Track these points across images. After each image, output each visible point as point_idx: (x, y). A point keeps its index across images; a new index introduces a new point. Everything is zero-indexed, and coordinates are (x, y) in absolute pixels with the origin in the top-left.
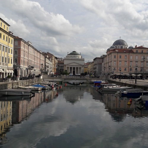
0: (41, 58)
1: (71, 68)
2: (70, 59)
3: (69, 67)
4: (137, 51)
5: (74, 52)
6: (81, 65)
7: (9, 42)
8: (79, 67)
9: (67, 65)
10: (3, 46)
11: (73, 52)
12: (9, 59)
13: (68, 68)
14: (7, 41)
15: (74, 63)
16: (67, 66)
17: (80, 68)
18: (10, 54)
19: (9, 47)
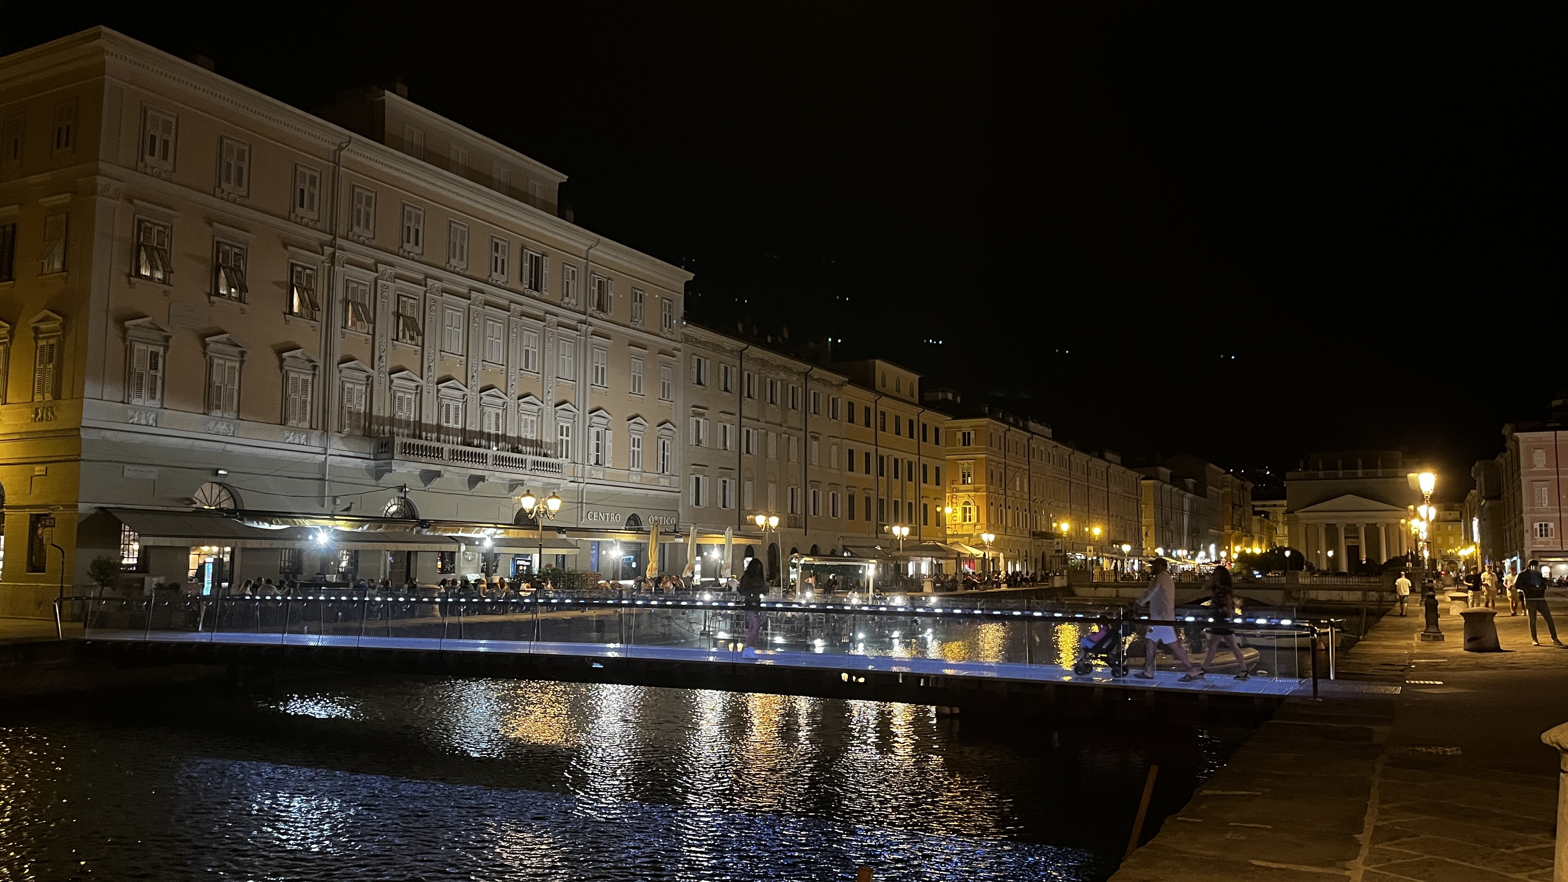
1: (1331, 528)
2: (1321, 476)
3: (1322, 522)
8: (1381, 523)
13: (1310, 528)
14: (911, 437)
17: (1394, 527)
18: (930, 486)
19: (923, 460)
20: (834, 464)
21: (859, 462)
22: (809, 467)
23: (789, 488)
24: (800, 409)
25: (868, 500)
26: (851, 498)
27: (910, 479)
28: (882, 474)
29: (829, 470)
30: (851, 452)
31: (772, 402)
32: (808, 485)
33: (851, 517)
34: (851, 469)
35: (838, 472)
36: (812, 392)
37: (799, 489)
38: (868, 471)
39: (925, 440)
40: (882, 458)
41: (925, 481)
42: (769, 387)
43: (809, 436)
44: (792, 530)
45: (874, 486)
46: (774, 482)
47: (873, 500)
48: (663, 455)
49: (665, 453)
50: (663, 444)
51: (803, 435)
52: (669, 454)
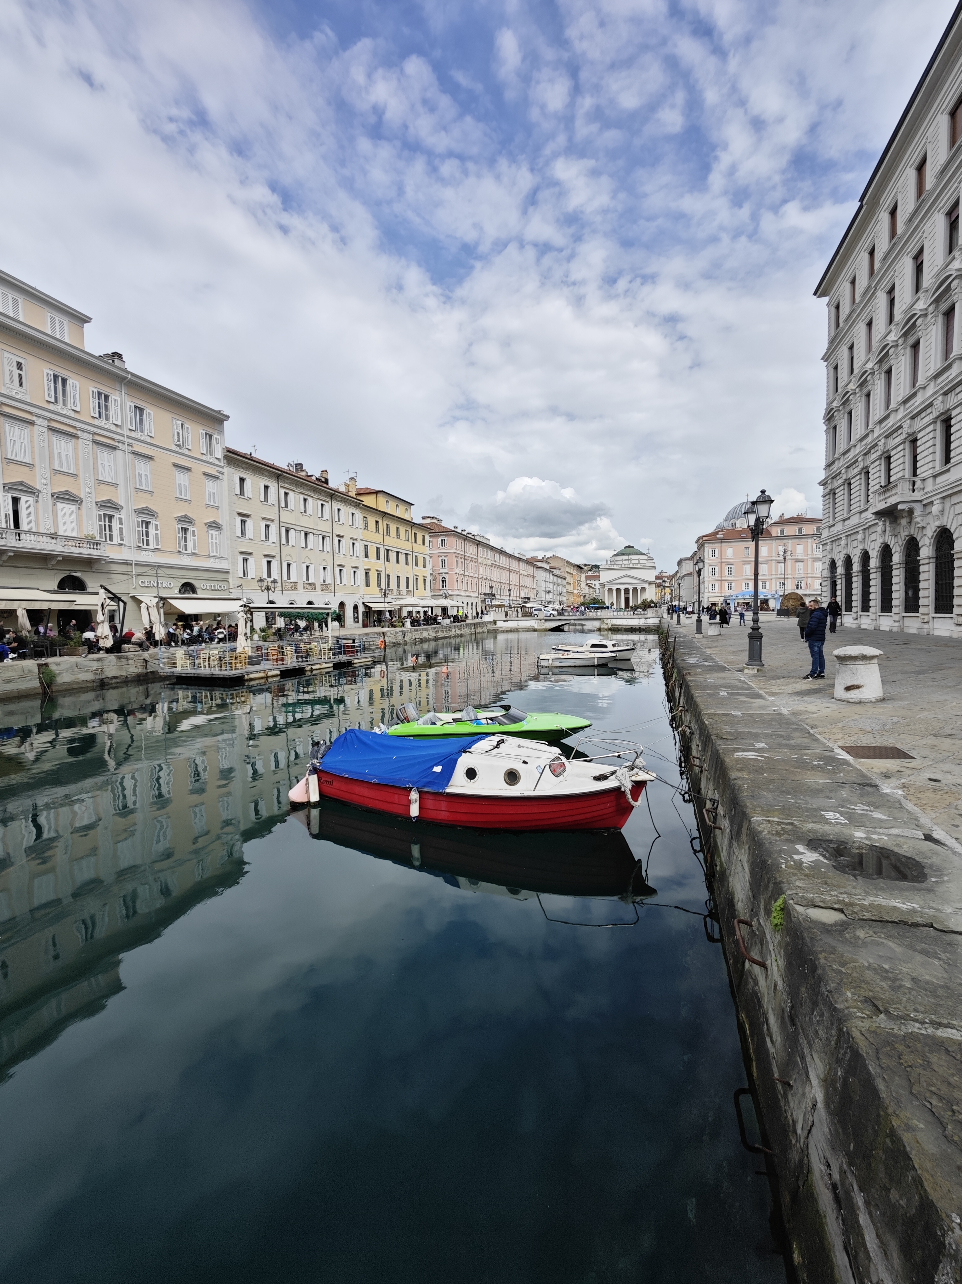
0: (521, 572)
1: (618, 590)
2: (615, 566)
3: (614, 588)
4: (782, 531)
5: (629, 547)
6: (644, 581)
7: (416, 542)
8: (639, 587)
9: (609, 583)
10: (398, 552)
11: (625, 547)
12: (417, 579)
13: (610, 590)
14: (407, 540)
15: (627, 576)
16: (607, 587)
17: (643, 589)
19: (415, 554)
21: (372, 552)
23: (322, 567)
24: (327, 518)
25: (379, 575)
26: (367, 574)
27: (407, 564)
28: (388, 560)
30: (366, 546)
31: (305, 512)
32: (336, 566)
33: (368, 584)
34: (367, 556)
35: (358, 559)
36: (336, 508)
37: (329, 568)
38: (378, 558)
40: (388, 551)
41: (416, 565)
42: (302, 502)
44: (324, 593)
45: (383, 567)
47: (383, 575)
48: (212, 543)
49: (214, 541)
50: (212, 535)
51: (330, 535)
52: (218, 542)
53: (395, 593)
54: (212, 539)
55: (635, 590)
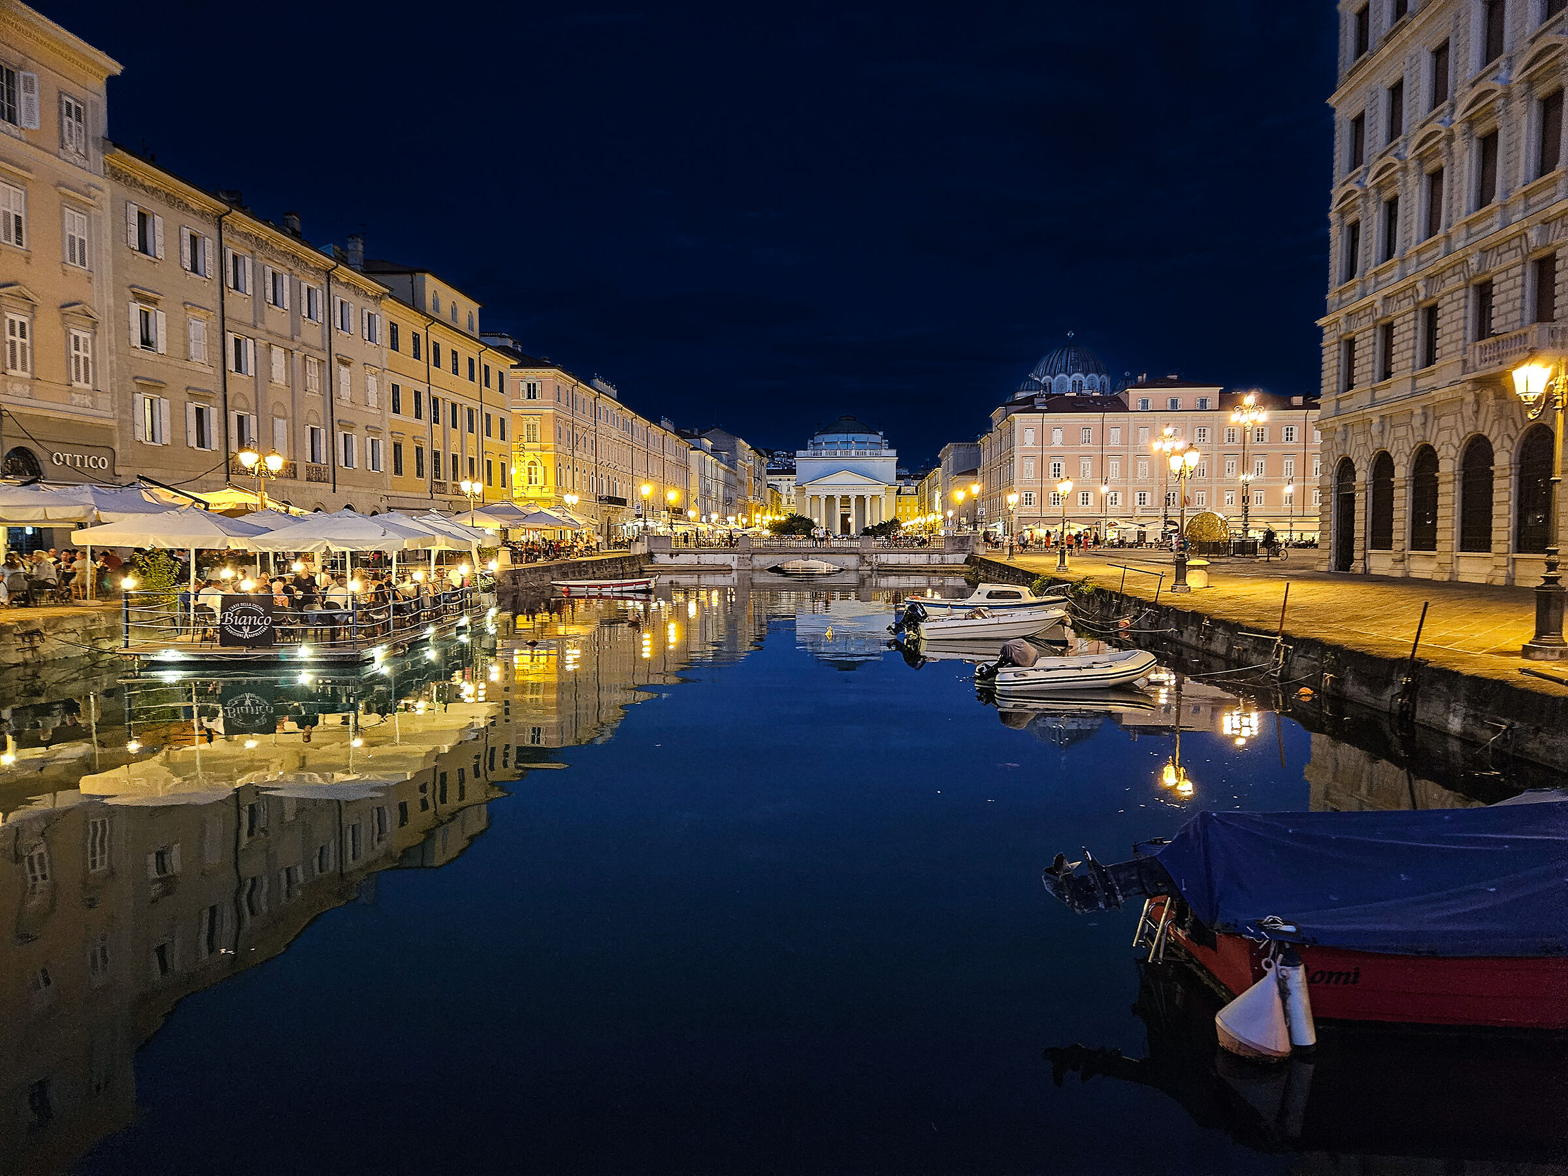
1: (830, 499)
2: (824, 454)
3: (823, 495)
4: (1145, 402)
6: (880, 485)
8: (867, 494)
9: (811, 484)
10: (454, 405)
12: (490, 462)
14: (472, 378)
15: (845, 472)
16: (809, 493)
18: (494, 440)
19: (487, 409)
20: (373, 402)
21: (407, 402)
22: (336, 401)
23: (308, 429)
24: (320, 319)
25: (419, 450)
26: (397, 447)
27: (471, 430)
28: (436, 421)
29: (365, 409)
30: (396, 389)
31: (275, 303)
32: (336, 426)
33: (398, 470)
34: (396, 410)
35: (379, 412)
36: (338, 300)
37: (323, 431)
38: (418, 416)
39: (487, 385)
40: (436, 401)
41: (489, 435)
42: (269, 279)
43: (334, 359)
44: (313, 485)
45: (427, 434)
46: (284, 418)
47: (427, 454)
48: (77, 357)
49: (82, 354)
50: (76, 338)
51: (325, 357)
52: (89, 356)
53: (449, 492)
54: (77, 349)
55: (861, 499)
